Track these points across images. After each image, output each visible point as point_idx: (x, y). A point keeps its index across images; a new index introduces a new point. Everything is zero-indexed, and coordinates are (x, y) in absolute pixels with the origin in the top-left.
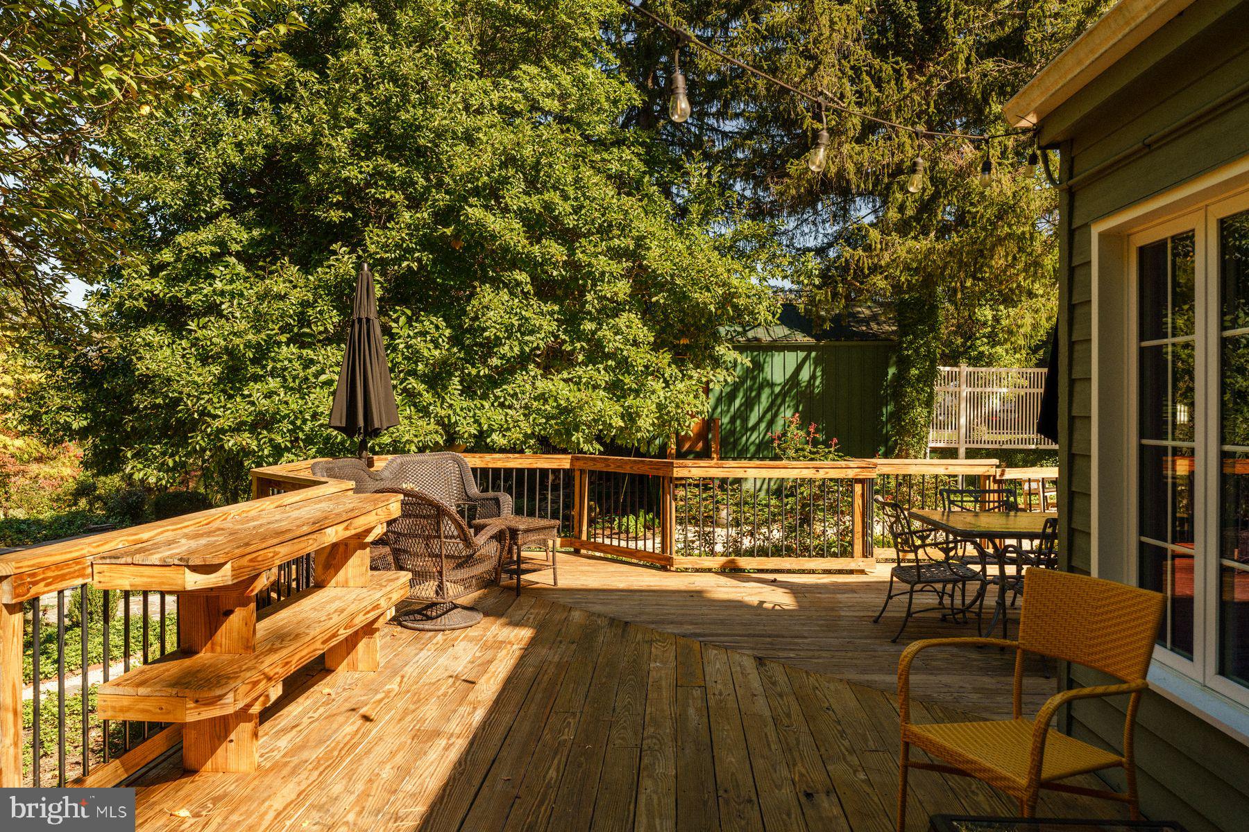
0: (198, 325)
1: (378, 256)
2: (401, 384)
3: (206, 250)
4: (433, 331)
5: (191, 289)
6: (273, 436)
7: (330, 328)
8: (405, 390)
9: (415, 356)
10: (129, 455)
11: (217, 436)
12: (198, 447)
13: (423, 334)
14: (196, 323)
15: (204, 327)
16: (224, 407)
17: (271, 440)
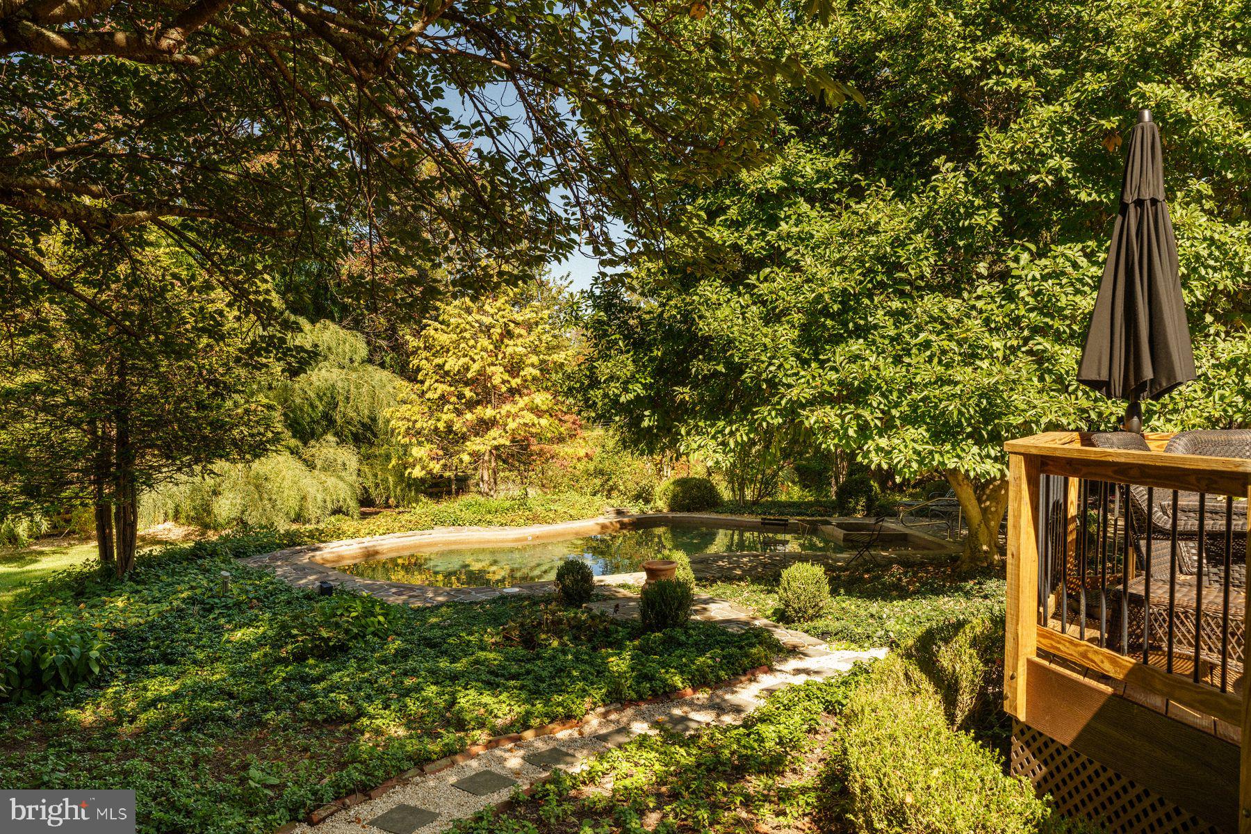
0: (758, 279)
1: (1001, 169)
2: (1025, 344)
3: (774, 185)
4: (1070, 270)
5: (753, 233)
6: (860, 411)
7: (927, 272)
8: (1030, 352)
9: (1047, 307)
10: (683, 431)
11: (793, 412)
12: (764, 424)
13: (1057, 275)
14: (754, 277)
15: (766, 279)
16: (796, 374)
17: (858, 417)
